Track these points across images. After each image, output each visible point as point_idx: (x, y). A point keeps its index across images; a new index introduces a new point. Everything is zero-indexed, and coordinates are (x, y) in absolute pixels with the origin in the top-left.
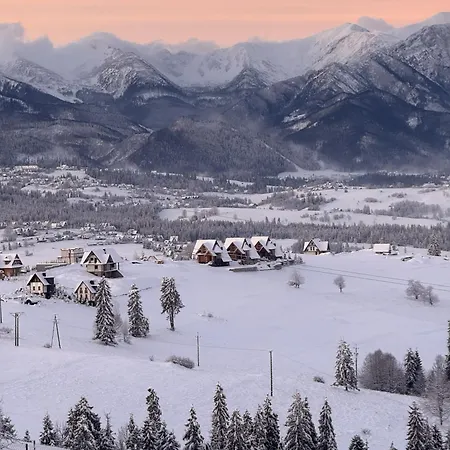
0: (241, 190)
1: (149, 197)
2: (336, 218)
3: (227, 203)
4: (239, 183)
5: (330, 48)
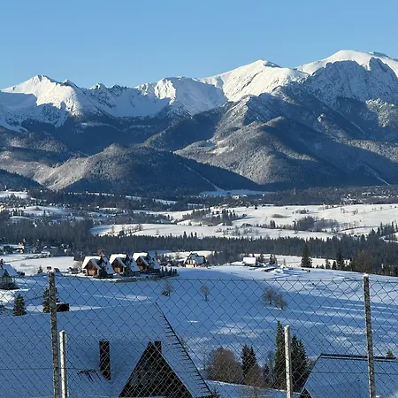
0: (165, 208)
1: (83, 215)
2: (245, 233)
3: (152, 220)
4: (164, 202)
5: (246, 82)
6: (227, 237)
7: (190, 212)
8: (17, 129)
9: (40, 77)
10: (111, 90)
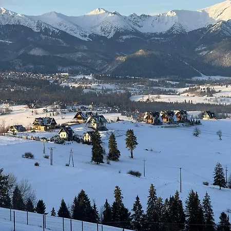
0: (172, 86)
1: (125, 89)
2: (221, 100)
3: (165, 93)
4: (172, 82)
5: (220, 13)
6: (211, 103)
7: (188, 89)
8: (86, 39)
9: (99, 9)
10: (140, 17)
